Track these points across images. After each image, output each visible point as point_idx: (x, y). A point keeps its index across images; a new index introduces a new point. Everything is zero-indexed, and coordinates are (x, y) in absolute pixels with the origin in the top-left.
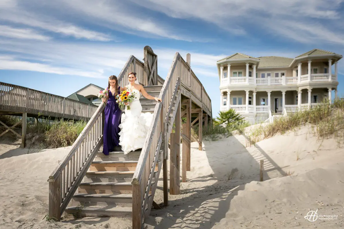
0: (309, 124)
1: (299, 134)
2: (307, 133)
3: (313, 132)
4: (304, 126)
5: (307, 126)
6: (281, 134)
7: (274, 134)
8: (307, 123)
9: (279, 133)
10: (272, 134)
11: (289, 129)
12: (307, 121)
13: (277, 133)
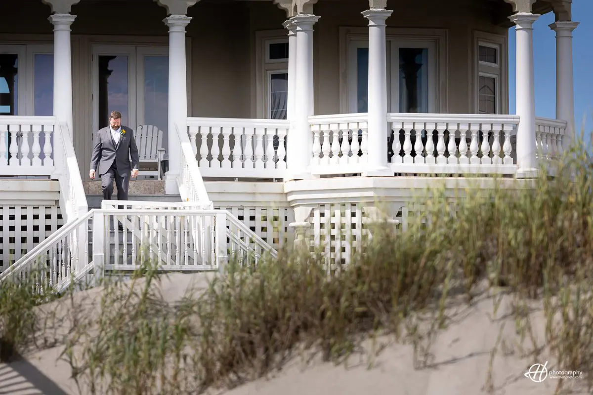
0: (496, 290)
1: (439, 359)
2: (493, 352)
3: (528, 345)
4: (464, 307)
5: (485, 306)
6: (327, 358)
7: (278, 358)
8: (485, 283)
9: (313, 350)
10: (261, 354)
11: (379, 324)
12: (478, 273)
13: (294, 352)
